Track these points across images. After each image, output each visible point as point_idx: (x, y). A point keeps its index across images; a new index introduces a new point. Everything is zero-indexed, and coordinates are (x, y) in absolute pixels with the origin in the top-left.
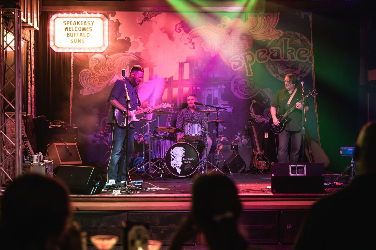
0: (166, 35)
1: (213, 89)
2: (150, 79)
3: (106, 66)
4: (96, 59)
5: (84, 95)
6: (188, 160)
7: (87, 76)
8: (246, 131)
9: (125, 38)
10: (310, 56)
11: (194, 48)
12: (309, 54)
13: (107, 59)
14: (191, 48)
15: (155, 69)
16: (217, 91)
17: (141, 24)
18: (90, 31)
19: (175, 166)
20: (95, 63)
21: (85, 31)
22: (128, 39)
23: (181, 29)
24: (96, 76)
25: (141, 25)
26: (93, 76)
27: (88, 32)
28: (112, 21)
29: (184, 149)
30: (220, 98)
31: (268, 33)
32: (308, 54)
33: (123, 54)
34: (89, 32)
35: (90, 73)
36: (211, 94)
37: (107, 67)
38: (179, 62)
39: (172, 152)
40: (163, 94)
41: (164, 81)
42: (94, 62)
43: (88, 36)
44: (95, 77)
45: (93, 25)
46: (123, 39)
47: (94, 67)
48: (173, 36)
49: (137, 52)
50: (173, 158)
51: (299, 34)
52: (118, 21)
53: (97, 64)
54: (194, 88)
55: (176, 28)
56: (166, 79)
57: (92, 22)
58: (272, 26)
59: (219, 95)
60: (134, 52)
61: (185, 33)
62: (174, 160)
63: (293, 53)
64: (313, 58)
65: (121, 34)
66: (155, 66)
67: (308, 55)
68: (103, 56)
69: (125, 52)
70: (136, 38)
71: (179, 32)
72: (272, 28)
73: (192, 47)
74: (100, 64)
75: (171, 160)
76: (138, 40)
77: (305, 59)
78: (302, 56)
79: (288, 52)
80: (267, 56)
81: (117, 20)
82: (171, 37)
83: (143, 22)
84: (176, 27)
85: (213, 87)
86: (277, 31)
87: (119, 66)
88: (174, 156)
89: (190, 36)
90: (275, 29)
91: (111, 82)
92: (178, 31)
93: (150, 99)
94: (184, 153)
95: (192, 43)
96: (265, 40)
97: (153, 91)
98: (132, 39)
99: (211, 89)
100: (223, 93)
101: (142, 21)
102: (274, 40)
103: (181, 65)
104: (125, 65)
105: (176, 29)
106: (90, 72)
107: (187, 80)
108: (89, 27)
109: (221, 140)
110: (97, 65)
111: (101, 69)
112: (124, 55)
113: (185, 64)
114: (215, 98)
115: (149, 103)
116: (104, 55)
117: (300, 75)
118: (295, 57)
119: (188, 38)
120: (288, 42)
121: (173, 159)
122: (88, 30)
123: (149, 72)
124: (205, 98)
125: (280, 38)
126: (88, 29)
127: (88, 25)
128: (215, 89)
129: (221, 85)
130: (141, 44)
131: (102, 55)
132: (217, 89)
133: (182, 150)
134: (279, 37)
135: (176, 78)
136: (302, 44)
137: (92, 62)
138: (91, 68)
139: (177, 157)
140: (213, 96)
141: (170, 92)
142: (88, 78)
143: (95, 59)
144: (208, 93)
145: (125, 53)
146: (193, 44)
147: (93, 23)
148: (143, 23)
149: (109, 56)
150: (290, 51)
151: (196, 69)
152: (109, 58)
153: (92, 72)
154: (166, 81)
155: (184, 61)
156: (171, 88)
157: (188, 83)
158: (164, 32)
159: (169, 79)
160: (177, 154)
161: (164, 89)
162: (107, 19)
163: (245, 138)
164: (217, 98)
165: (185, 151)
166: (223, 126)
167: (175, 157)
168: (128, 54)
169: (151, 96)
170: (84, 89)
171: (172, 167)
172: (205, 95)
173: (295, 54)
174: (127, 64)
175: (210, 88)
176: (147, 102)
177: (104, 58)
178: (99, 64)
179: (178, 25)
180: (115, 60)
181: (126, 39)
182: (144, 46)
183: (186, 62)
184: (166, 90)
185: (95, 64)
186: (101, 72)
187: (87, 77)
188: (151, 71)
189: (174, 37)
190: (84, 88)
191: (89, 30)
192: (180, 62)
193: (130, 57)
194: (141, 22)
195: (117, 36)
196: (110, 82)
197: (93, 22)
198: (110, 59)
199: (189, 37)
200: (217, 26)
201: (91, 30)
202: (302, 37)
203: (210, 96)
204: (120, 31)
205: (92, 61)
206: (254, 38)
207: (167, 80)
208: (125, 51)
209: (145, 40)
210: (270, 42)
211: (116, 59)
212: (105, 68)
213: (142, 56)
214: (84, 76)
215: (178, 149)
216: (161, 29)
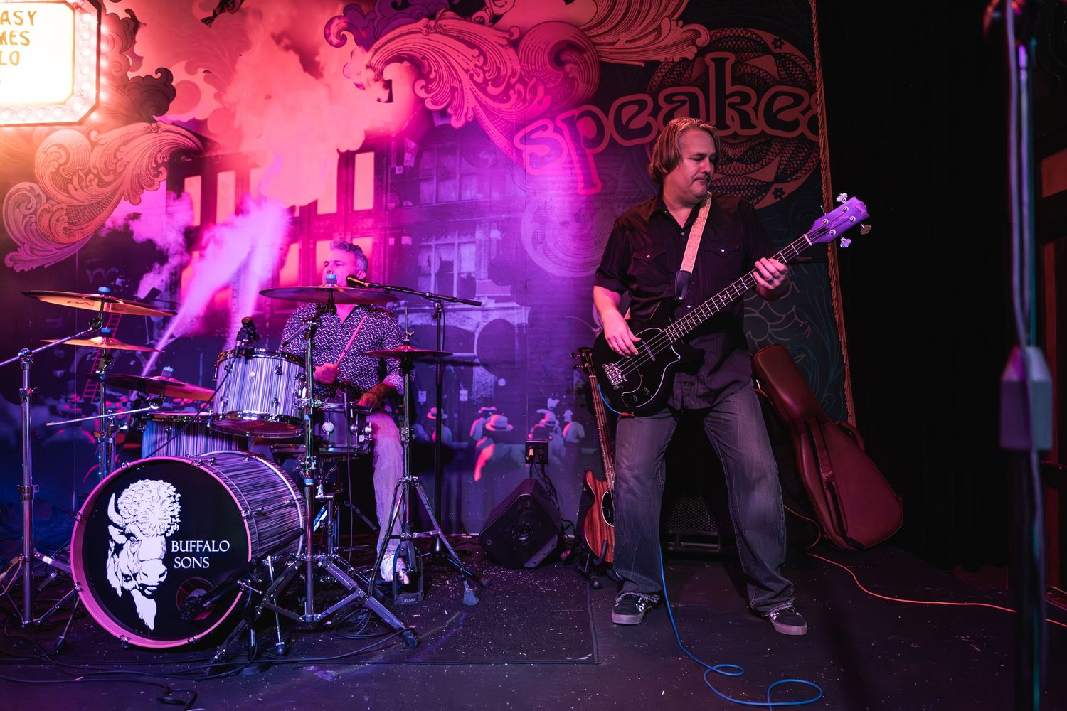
0: (293, 59)
1: (459, 244)
2: (240, 210)
3: (89, 169)
4: (60, 146)
5: (18, 271)
6: (194, 554)
7: (29, 207)
8: (579, 392)
9: (156, 73)
10: (810, 114)
11: (390, 100)
12: (809, 108)
13: (94, 144)
14: (379, 100)
15: (255, 176)
16: (473, 248)
17: (207, 21)
18: (22, 43)
19: (128, 586)
20: (56, 160)
21: (6, 43)
22: (166, 74)
23: (345, 33)
24: (60, 206)
25: (210, 27)
26: (46, 206)
27: (14, 48)
28: (114, 16)
29: (176, 492)
30: (484, 273)
31: (653, 36)
32: (804, 106)
33: (148, 127)
34: (19, 48)
35: (39, 195)
36: (453, 261)
37: (95, 172)
38: (338, 151)
39: (118, 511)
40: (282, 263)
41: (288, 217)
42: (52, 158)
43: (14, 60)
44: (55, 209)
45: (32, 23)
46: (149, 77)
47: (53, 173)
48: (317, 59)
49: (194, 121)
50: (121, 539)
51: (768, 38)
52: (133, 18)
53: (60, 165)
54: (392, 241)
55: (327, 32)
56: (292, 209)
57: (29, 13)
58: (668, 12)
59: (478, 264)
60: (185, 118)
61: (359, 50)
62: (123, 553)
63: (748, 108)
64: (823, 121)
65: (140, 59)
66: (255, 166)
67: (804, 113)
68: (83, 136)
69: (156, 122)
70: (190, 70)
71: (338, 46)
72: (670, 17)
73: (384, 95)
74: (70, 163)
75: (110, 553)
76: (199, 78)
77: (794, 125)
78: (782, 116)
79: (727, 102)
80: (652, 120)
81: (128, 11)
82: (311, 66)
83: (215, 15)
84: (330, 29)
85: (459, 235)
86: (685, 28)
87: (133, 170)
88: (127, 531)
89: (376, 58)
90: (681, 23)
91: (109, 223)
92: (335, 41)
93: (239, 280)
94: (176, 513)
95: (382, 84)
96: (644, 62)
97: (250, 255)
98: (179, 75)
99: (454, 244)
100: (493, 258)
101: (214, 12)
102: (677, 59)
103: (346, 161)
104: (154, 165)
105: (327, 36)
106: (38, 191)
107: (367, 213)
108: (19, 29)
109: (488, 426)
110: (61, 168)
111: (75, 180)
112: (151, 132)
113: (359, 157)
114: (464, 276)
115: (234, 297)
116: (83, 133)
117: (775, 186)
118: (753, 121)
119: (369, 67)
120: (728, 65)
121: (119, 548)
122: (14, 40)
123: (237, 186)
124: (430, 275)
125: (697, 55)
126: (15, 36)
127: (16, 23)
128: (465, 243)
129: (487, 229)
130: (208, 91)
131: (77, 132)
132: (474, 242)
133: (164, 496)
134: (695, 50)
135: (328, 206)
136: (779, 71)
137: (45, 156)
138: (42, 176)
139: (139, 535)
140: (460, 268)
141: (308, 257)
142: (31, 211)
143: (55, 148)
144: (440, 259)
145: (154, 125)
146: (388, 85)
147: (31, 16)
148: (216, 19)
149: (100, 137)
150: (737, 99)
151: (397, 172)
152: (101, 142)
153: (44, 193)
154: (294, 218)
155: (355, 146)
156: (312, 241)
157: (369, 222)
158: (287, 48)
159: (302, 209)
160: (139, 519)
161: (288, 245)
162: (95, 11)
163: (574, 419)
164: (473, 275)
165: (181, 501)
166: (493, 376)
167: (129, 536)
168: (164, 127)
169: (243, 269)
170: (18, 249)
171: (115, 589)
172: (430, 265)
173: (756, 109)
174: (160, 161)
175: (449, 240)
176: (229, 293)
177: (85, 141)
178: (68, 165)
179: (336, 22)
180: (122, 149)
181: (159, 75)
182: (218, 97)
183: (363, 149)
184: (295, 249)
185: (57, 165)
186: (76, 189)
187: (29, 209)
188: (242, 184)
189: (322, 65)
190: (20, 245)
191: (18, 39)
192: (343, 150)
193: (172, 136)
194: (211, 14)
195: (129, 68)
196: (103, 225)
197: (34, 13)
198: (103, 145)
199: (374, 61)
200: (471, 21)
201: (25, 41)
202: (781, 48)
203: (446, 267)
204: (138, 50)
205: (45, 153)
206: (604, 55)
207: (297, 214)
208: (154, 116)
209: (220, 77)
210: (662, 70)
211: (125, 144)
212: (86, 176)
213: (213, 130)
214: (18, 207)
215: (148, 495)
216: (278, 39)
